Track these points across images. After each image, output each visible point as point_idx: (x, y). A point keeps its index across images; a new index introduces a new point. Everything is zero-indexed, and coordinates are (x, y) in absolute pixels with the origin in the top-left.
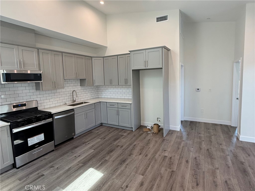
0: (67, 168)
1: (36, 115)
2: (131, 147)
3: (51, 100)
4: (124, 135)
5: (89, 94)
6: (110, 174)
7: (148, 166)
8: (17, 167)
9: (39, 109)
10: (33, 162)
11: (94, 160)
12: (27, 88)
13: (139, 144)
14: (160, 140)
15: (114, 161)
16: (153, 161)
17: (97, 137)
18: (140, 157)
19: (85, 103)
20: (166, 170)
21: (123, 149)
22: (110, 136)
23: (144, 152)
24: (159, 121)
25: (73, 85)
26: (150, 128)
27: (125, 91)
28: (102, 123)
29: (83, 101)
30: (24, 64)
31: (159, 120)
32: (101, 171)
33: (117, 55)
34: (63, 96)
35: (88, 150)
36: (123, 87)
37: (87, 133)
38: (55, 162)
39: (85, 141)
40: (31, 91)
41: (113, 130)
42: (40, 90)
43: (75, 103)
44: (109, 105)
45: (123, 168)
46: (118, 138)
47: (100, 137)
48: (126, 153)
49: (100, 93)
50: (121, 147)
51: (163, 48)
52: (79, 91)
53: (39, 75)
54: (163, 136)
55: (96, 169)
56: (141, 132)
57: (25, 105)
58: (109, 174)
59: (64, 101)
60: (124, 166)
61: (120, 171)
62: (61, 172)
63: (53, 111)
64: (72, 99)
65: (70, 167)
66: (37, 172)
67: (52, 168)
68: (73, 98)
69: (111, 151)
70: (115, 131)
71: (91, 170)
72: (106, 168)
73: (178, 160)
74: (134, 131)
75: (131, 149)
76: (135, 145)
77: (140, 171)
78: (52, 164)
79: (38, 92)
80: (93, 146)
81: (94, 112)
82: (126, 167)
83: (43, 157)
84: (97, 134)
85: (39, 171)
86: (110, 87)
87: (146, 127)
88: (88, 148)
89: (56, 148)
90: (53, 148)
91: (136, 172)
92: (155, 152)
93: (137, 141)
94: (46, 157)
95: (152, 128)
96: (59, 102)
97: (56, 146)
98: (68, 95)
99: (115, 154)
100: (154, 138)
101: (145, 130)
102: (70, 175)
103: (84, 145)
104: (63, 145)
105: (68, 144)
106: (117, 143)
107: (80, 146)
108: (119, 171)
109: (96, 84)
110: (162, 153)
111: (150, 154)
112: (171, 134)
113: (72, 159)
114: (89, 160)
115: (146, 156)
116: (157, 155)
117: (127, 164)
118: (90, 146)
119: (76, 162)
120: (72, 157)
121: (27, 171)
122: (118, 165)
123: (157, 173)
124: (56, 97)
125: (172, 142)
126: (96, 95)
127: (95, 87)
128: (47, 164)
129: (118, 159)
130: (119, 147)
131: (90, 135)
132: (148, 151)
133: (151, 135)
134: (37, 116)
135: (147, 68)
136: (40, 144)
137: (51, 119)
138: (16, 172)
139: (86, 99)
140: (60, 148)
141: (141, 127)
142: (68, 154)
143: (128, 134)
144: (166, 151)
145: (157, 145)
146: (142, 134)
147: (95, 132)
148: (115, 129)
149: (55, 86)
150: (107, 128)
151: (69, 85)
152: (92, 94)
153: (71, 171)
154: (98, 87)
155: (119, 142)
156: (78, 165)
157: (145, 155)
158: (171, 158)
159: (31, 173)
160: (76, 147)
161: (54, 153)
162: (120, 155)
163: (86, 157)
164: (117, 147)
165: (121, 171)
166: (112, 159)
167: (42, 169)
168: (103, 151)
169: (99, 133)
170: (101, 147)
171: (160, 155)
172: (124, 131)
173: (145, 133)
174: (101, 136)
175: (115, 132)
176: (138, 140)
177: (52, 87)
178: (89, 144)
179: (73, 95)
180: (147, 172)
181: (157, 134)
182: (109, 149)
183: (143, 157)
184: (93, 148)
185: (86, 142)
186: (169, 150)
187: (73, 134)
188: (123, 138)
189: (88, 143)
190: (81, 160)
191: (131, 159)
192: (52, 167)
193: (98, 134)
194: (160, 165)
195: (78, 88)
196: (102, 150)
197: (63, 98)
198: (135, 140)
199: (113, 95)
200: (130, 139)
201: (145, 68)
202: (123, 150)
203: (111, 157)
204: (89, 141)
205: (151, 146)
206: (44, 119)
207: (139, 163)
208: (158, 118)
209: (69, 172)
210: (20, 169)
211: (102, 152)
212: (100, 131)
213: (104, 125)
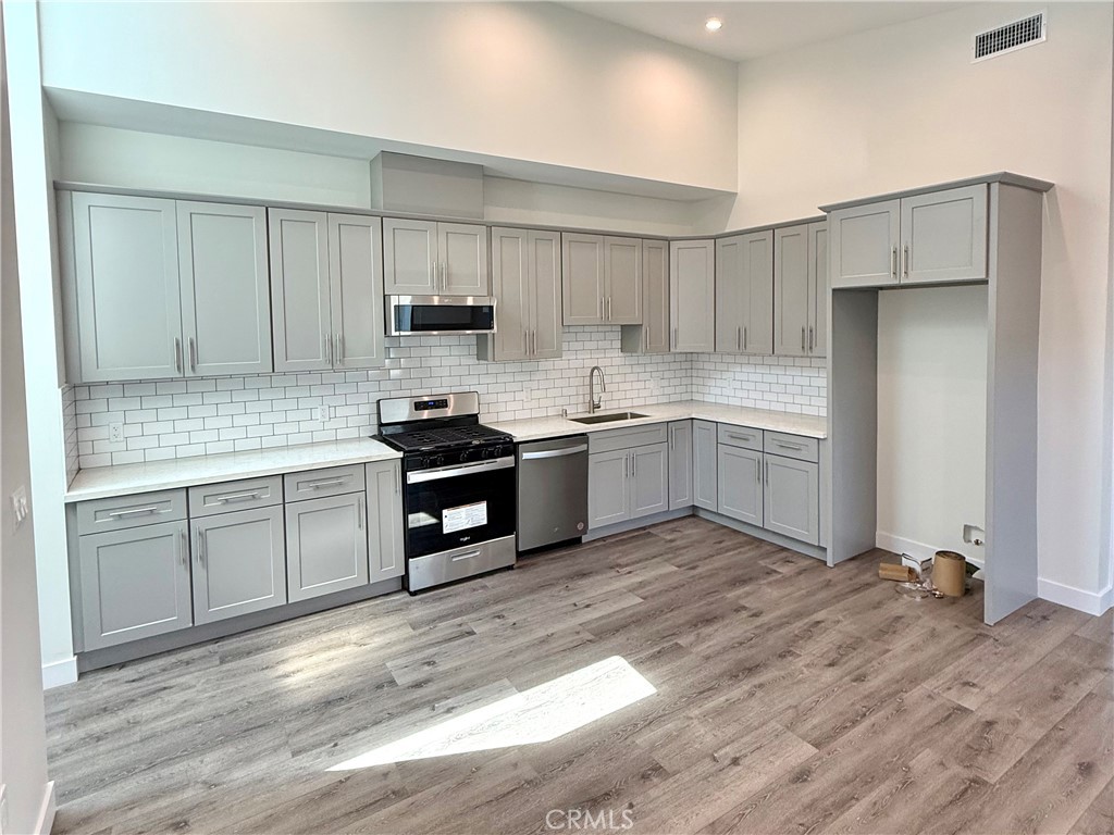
0: (541, 633)
1: (469, 440)
2: (797, 626)
3: (519, 396)
4: (780, 573)
5: (651, 384)
6: (682, 697)
7: (854, 723)
8: (412, 589)
9: (482, 421)
10: (452, 587)
11: (636, 633)
12: (455, 351)
13: (838, 622)
14: (961, 632)
15: (707, 658)
16: (888, 710)
17: (666, 557)
18: (829, 675)
19: (634, 416)
20: (942, 764)
21: (758, 624)
22: (717, 565)
23: (856, 662)
24: (977, 543)
25: (593, 345)
26: (918, 569)
27: (805, 381)
28: (694, 507)
29: (628, 411)
30: (448, 275)
31: (973, 540)
32: (651, 675)
33: (773, 228)
34: (559, 383)
35: (620, 594)
36: (798, 362)
37: (631, 535)
38: (510, 604)
39: (619, 561)
40: (464, 361)
41: (735, 542)
42: (486, 360)
43: (598, 413)
44: (727, 433)
45: (737, 692)
46: (751, 579)
47: (679, 560)
48: (769, 643)
49: (700, 381)
50: (751, 616)
51: (992, 185)
52: (614, 370)
53: (486, 310)
54: (983, 621)
55: (637, 664)
56: (867, 577)
57: (443, 404)
58: (677, 696)
59: (559, 401)
60: (746, 688)
61: (723, 699)
62: (522, 640)
63: (519, 434)
64: (588, 398)
65: (552, 634)
66: (458, 620)
67: (498, 620)
68: (592, 393)
69: (708, 620)
70: (742, 550)
71: (617, 662)
72: (673, 672)
73: (1029, 747)
74: (830, 564)
75: (796, 632)
76: (819, 622)
77: (808, 726)
78: (500, 607)
79: (482, 366)
80: (642, 585)
81: (663, 455)
82: (752, 694)
83: (480, 580)
84: (669, 545)
85: (464, 618)
86: (739, 359)
87: (896, 558)
88: (624, 588)
89: (521, 563)
90: (511, 559)
91: (790, 727)
92: (913, 678)
93: (831, 608)
94: (487, 581)
95: (928, 567)
96: (544, 403)
97: (520, 555)
98: (574, 382)
99: (720, 636)
100: (926, 618)
101: (886, 569)
102: (547, 656)
103: (613, 573)
104: (541, 559)
105: (561, 557)
106: (739, 597)
107: (597, 573)
108: (718, 700)
109: (683, 346)
110: (949, 689)
111: (880, 678)
112: (1039, 619)
113: (564, 610)
114: (617, 630)
115: (860, 679)
116: (916, 693)
117: (761, 686)
118: (632, 584)
119: (573, 622)
120: (564, 603)
121: (433, 607)
122: (721, 675)
123: (889, 759)
124: (534, 385)
125: (1028, 661)
126: (683, 389)
127: (678, 358)
128: (487, 604)
129: (726, 657)
130: (744, 614)
131: (640, 542)
132: (874, 663)
133: (918, 599)
134: (470, 443)
135: (904, 281)
136: (476, 534)
137: (512, 458)
138: (407, 603)
139: (641, 402)
140: (533, 564)
141: (870, 555)
142: (554, 590)
143: (800, 573)
144: (976, 690)
145: (932, 650)
146: (868, 585)
147: (662, 535)
148: (743, 539)
149: (534, 349)
150: (714, 530)
151: (579, 346)
152: (665, 383)
153: (554, 645)
154: (691, 358)
155: (748, 594)
156: (578, 633)
157: (856, 673)
158: (990, 724)
159: (442, 618)
160: (583, 575)
161: (513, 577)
162: (741, 644)
163: (609, 615)
164: (737, 611)
165: (727, 700)
166: (703, 648)
167: (473, 616)
168: (676, 612)
169: (678, 543)
170: (672, 594)
171: (929, 696)
172: (784, 554)
173: (886, 585)
174: (681, 555)
175: (745, 553)
176: (839, 606)
177: (523, 350)
178: (630, 572)
179: (591, 385)
180: (842, 740)
181: (953, 603)
182: (703, 610)
183: (842, 678)
184: (643, 591)
185: (619, 565)
186: (994, 688)
187: (580, 526)
188: (770, 583)
189: (628, 569)
190: (589, 622)
191: (783, 673)
192: (499, 617)
193: (673, 544)
194: (916, 736)
195: (611, 358)
196: (672, 607)
197: (557, 392)
198: (824, 605)
199: (753, 395)
200: (804, 592)
201: (896, 282)
202: (756, 627)
203: (699, 640)
204: (633, 563)
205: (900, 645)
206: (492, 456)
207: (818, 695)
208: (967, 529)
209: (546, 647)
210: (417, 597)
211: (671, 614)
212: (682, 538)
213: (702, 514)
